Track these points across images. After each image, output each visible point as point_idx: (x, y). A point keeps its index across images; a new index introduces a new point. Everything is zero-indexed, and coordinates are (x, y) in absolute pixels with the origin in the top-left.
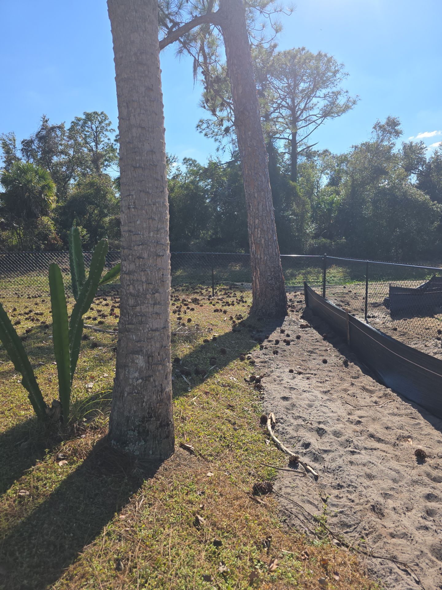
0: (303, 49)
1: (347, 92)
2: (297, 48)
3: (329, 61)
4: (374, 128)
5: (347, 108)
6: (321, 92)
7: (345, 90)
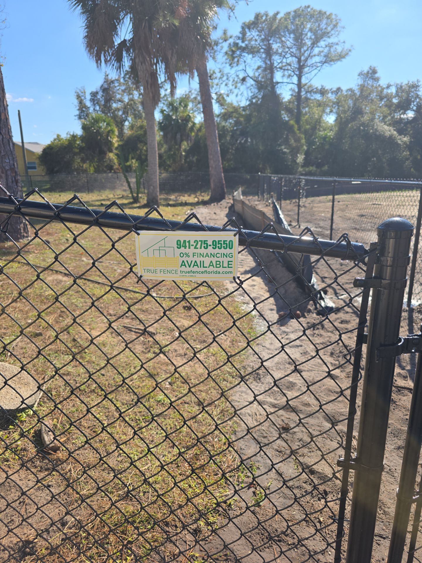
0: (309, 7)
1: (344, 42)
2: (303, 6)
3: (328, 18)
4: (359, 75)
5: (341, 57)
6: (322, 43)
7: (342, 41)
